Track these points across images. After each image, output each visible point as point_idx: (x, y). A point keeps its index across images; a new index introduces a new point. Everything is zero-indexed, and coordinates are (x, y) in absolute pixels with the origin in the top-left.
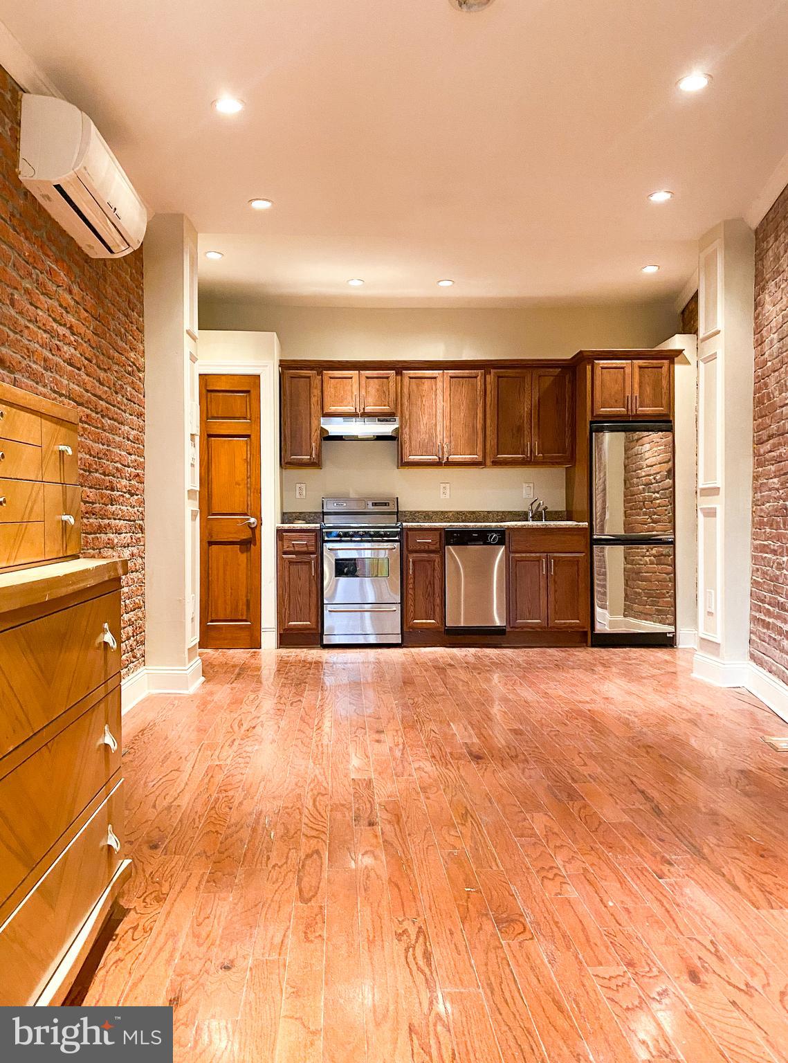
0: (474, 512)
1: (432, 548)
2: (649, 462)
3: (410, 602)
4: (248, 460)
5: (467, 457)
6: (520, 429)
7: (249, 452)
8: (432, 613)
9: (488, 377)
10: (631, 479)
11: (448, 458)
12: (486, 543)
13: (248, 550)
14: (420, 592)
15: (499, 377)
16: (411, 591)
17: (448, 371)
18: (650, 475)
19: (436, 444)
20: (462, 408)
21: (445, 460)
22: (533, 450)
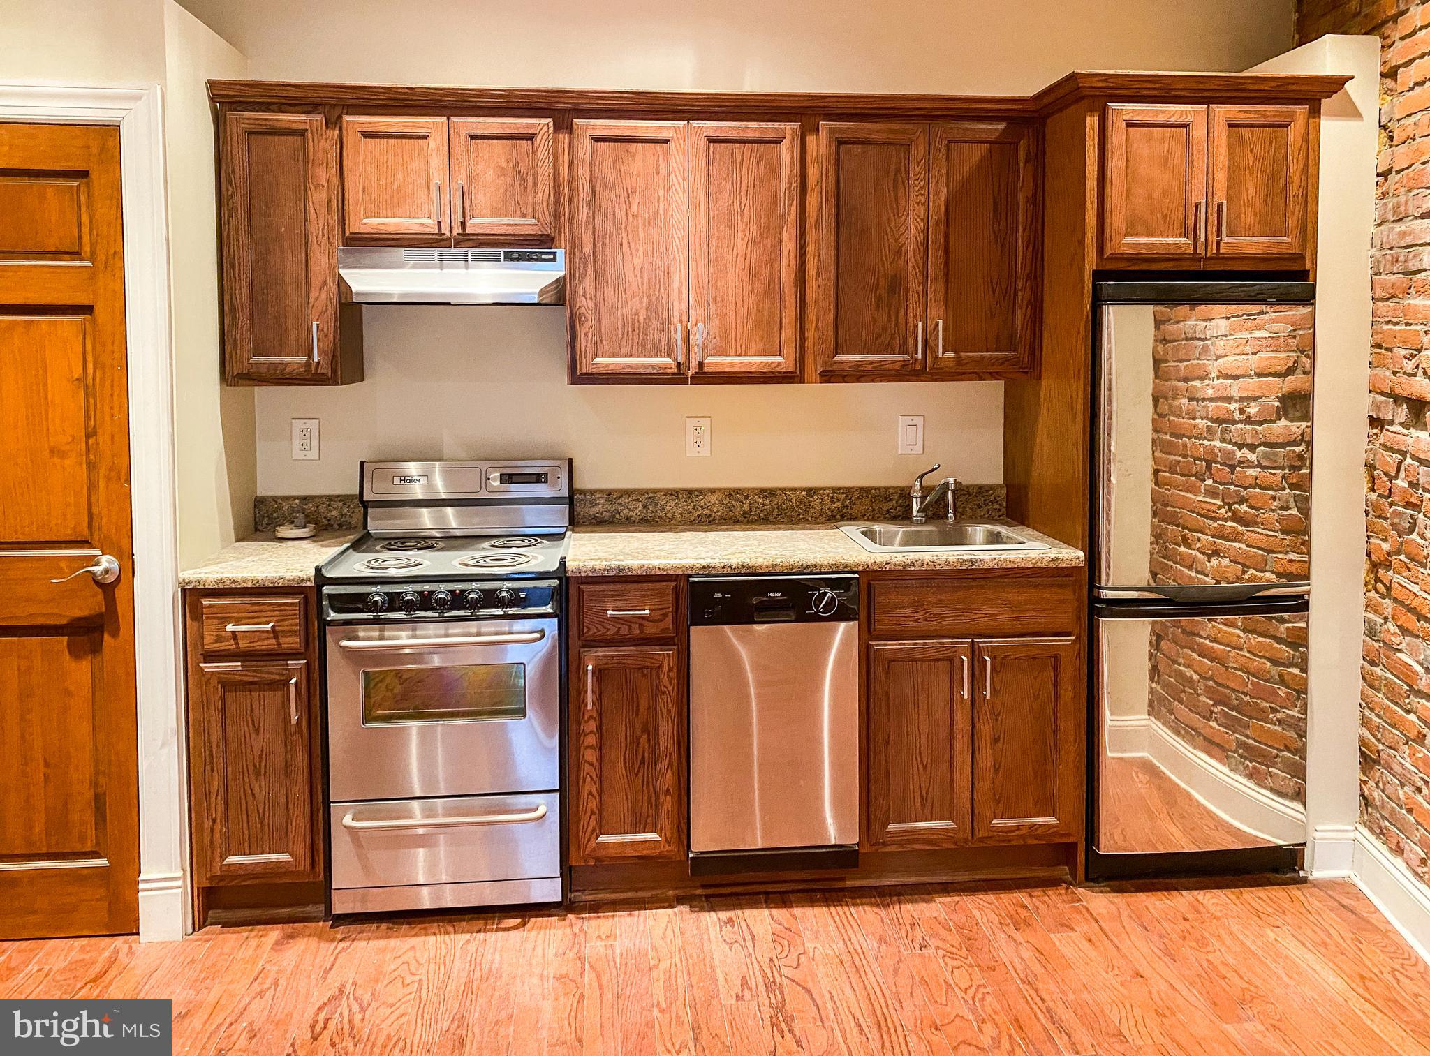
0: (770, 493)
1: (651, 629)
2: (1227, 363)
3: (589, 786)
4: (90, 382)
5: (754, 361)
6: (896, 285)
7: (90, 359)
8: (651, 812)
9: (811, 139)
10: (1174, 399)
11: (701, 364)
12: (801, 618)
13: (95, 649)
14: (616, 755)
15: (841, 143)
16: (590, 755)
17: (701, 123)
18: (1229, 399)
19: (670, 323)
20: (741, 226)
21: (693, 369)
22: (931, 342)
